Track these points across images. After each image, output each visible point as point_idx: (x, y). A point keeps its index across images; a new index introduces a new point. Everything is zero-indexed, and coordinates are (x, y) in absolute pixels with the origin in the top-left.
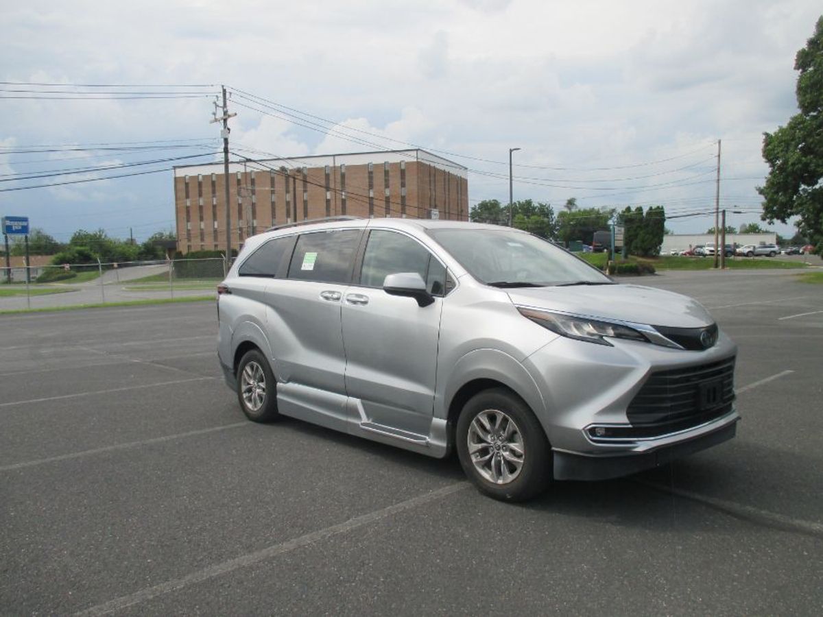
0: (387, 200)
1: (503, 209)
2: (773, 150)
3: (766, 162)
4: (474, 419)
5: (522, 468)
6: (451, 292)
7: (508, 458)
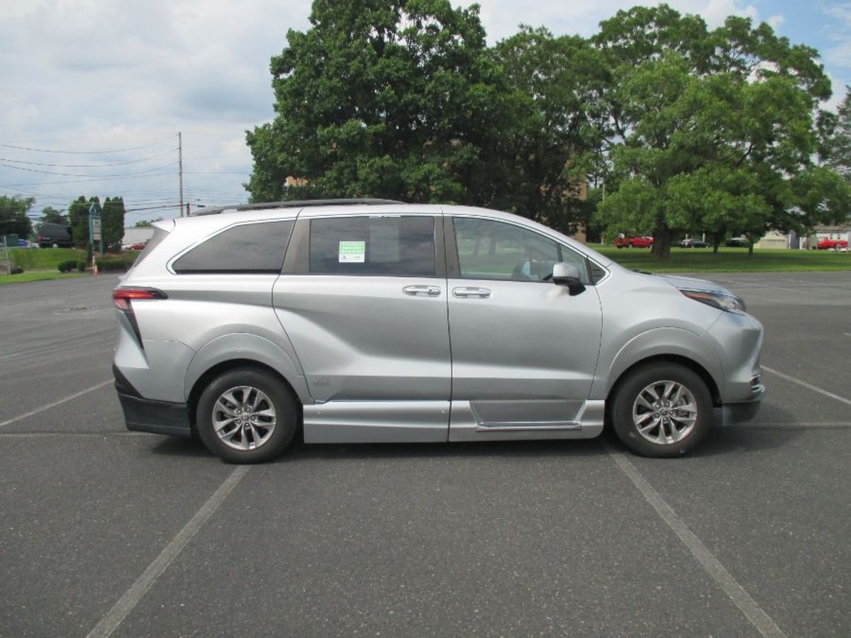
4: (641, 393)
5: (695, 425)
6: (602, 279)
7: (678, 419)
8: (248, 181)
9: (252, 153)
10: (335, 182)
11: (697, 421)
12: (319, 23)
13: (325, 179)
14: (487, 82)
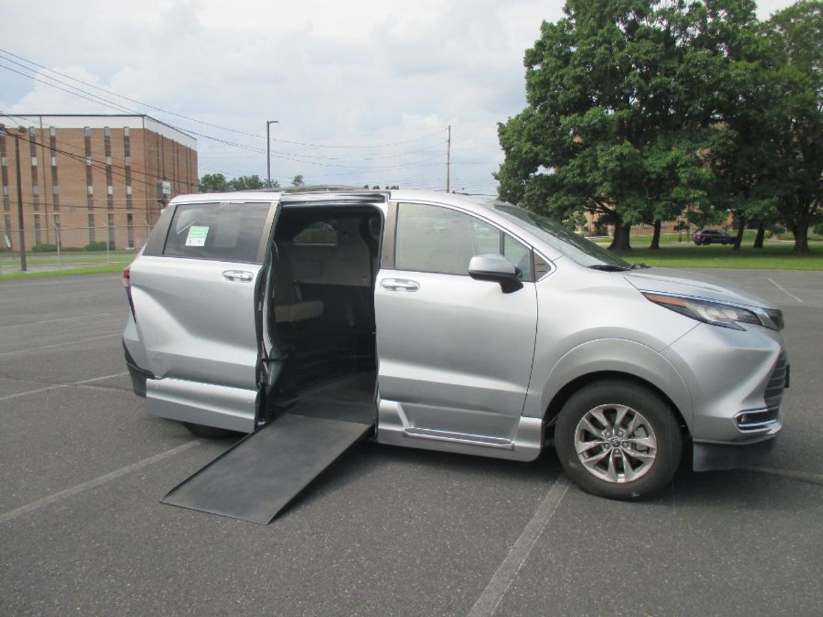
0: (109, 169)
1: (229, 184)
2: (508, 139)
3: (502, 149)
4: (585, 415)
5: (654, 464)
6: (545, 276)
7: (632, 454)
8: (498, 170)
9: (500, 144)
10: (578, 171)
11: (656, 459)
12: (573, 13)
13: (569, 167)
14: (750, 58)
